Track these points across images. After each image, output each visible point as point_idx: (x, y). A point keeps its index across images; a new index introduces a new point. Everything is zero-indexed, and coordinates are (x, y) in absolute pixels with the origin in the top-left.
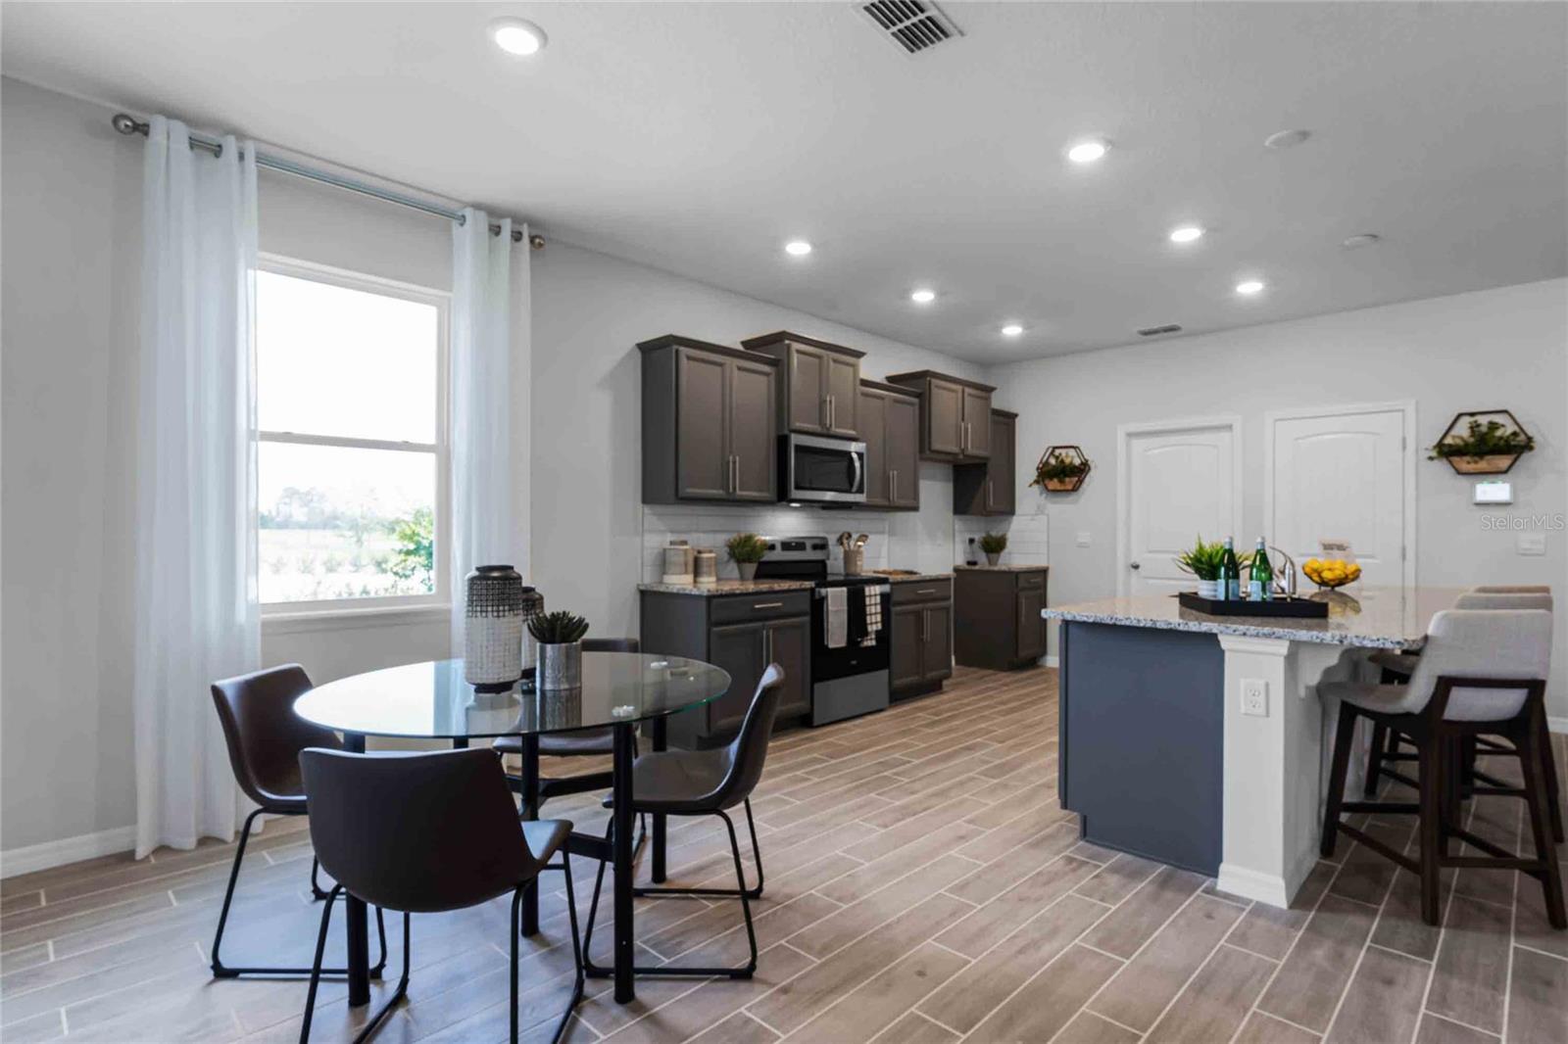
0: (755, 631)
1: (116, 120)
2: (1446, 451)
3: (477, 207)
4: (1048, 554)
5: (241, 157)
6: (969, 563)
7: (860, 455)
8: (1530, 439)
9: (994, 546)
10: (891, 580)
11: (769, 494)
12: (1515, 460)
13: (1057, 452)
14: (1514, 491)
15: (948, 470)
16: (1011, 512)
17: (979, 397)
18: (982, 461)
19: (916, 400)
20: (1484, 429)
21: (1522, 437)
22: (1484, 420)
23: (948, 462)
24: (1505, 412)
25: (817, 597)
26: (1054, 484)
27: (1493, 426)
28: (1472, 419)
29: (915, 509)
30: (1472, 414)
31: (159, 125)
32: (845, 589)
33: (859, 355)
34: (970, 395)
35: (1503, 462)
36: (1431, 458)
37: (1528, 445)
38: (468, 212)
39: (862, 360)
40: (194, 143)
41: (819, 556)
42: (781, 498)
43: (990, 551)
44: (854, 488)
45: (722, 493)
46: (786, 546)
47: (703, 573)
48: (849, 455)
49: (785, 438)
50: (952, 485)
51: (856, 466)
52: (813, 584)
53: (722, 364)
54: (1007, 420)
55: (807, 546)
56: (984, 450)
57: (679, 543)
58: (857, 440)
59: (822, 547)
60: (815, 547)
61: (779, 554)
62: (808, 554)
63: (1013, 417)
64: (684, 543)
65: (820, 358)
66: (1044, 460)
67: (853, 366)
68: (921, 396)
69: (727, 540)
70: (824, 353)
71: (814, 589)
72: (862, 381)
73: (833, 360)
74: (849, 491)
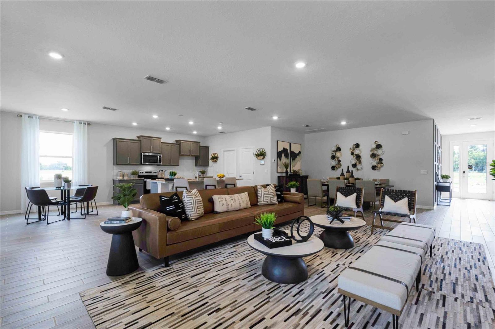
1: (17, 116)
3: (77, 120)
4: (213, 174)
5: (36, 118)
7: (160, 156)
9: (204, 172)
11: (139, 163)
13: (214, 154)
15: (194, 158)
16: (208, 166)
17: (195, 144)
18: (198, 156)
19: (178, 145)
22: (262, 150)
26: (214, 160)
29: (179, 165)
31: (23, 115)
33: (161, 138)
34: (192, 144)
38: (75, 121)
39: (162, 139)
40: (29, 117)
41: (155, 174)
42: (141, 164)
43: (202, 173)
44: (158, 162)
45: (127, 163)
46: (146, 172)
47: (125, 176)
48: (157, 156)
49: (141, 154)
50: (195, 161)
51: (159, 158)
52: (144, 179)
53: (127, 142)
54: (207, 148)
55: (152, 172)
56: (198, 154)
57: (120, 172)
58: (160, 153)
59: (156, 173)
60: (154, 173)
61: (144, 174)
62: (152, 174)
63: (208, 147)
64: (121, 172)
65: (150, 139)
66: (212, 155)
67: (159, 140)
68: (179, 144)
69: (131, 171)
70: (151, 138)
71: (144, 180)
72: (162, 143)
73: (154, 140)
74: (157, 163)
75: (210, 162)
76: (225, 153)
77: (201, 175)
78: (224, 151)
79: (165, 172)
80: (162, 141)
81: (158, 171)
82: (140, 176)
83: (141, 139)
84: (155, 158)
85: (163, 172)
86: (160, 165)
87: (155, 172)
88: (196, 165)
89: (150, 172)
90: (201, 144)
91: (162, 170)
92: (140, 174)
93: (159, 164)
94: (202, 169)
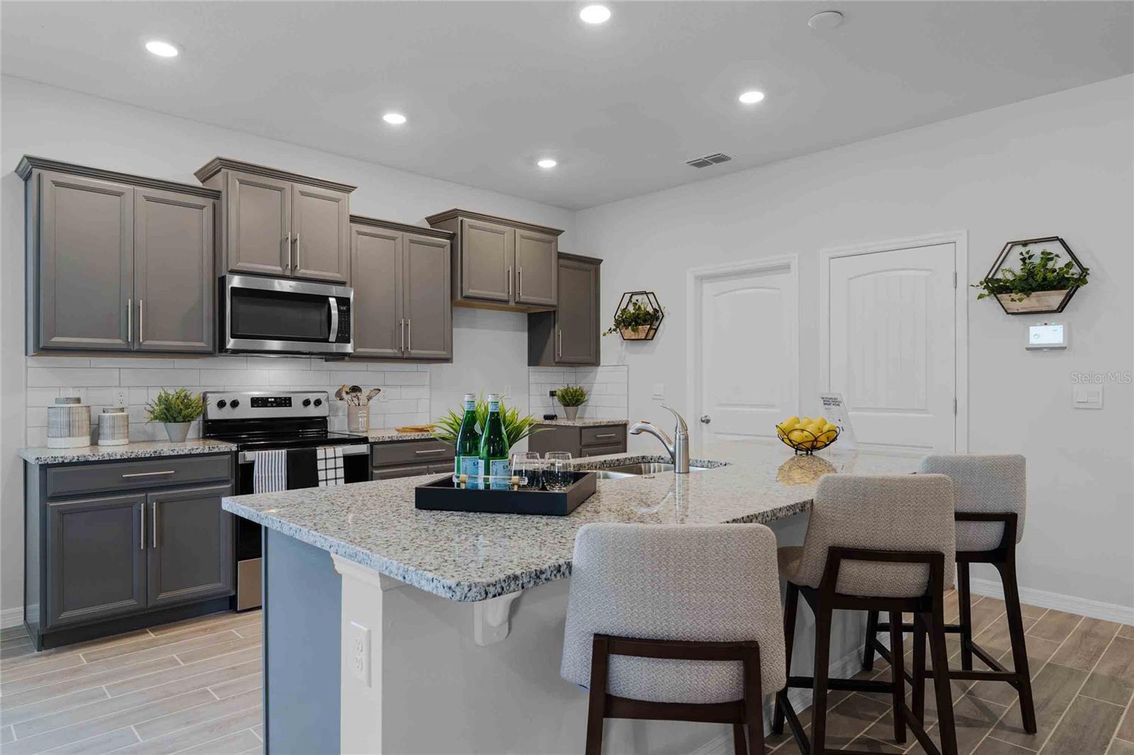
0: (129, 505)
2: (996, 287)
4: (628, 407)
6: (546, 417)
7: (343, 302)
8: (1085, 271)
9: (573, 399)
10: (370, 440)
11: (203, 345)
12: (1069, 297)
13: (635, 298)
14: (1068, 334)
15: (523, 320)
16: (596, 362)
17: (538, 240)
18: (552, 309)
19: (446, 242)
20: (1037, 261)
21: (1075, 270)
22: (1036, 250)
23: (522, 311)
24: (1057, 239)
25: (241, 461)
26: (629, 333)
27: (1047, 257)
28: (1024, 250)
29: (448, 360)
30: (1025, 244)
32: (284, 451)
33: (348, 189)
34: (522, 237)
35: (1055, 298)
36: (981, 297)
37: (1082, 280)
39: (353, 195)
41: (312, 411)
42: (221, 348)
43: (566, 405)
44: (333, 337)
45: (118, 342)
46: (256, 402)
47: (106, 430)
48: (324, 300)
49: (222, 281)
50: (526, 335)
51: (335, 312)
52: (234, 447)
53: (119, 194)
54: (590, 266)
55: (297, 401)
56: (547, 298)
57: (68, 400)
58: (343, 283)
59: (318, 403)
60: (307, 403)
61: (247, 412)
62: (296, 411)
63: (597, 262)
64: (78, 400)
65: (281, 189)
66: (623, 306)
67: (337, 200)
68: (452, 237)
69: (154, 395)
70: (286, 185)
71: (237, 452)
72: (354, 219)
73: (303, 193)
74: (326, 340)
75: (611, 344)
76: (707, 286)
77: (559, 410)
78: (701, 279)
79: (369, 398)
80: (358, 204)
81: (333, 391)
82: (214, 430)
83: (217, 183)
84: (316, 316)
85: (363, 396)
86: (341, 357)
87: (313, 398)
88: (535, 358)
89: (285, 402)
90: (565, 245)
91: (355, 389)
92: (214, 414)
93: (334, 348)
94: (560, 379)
